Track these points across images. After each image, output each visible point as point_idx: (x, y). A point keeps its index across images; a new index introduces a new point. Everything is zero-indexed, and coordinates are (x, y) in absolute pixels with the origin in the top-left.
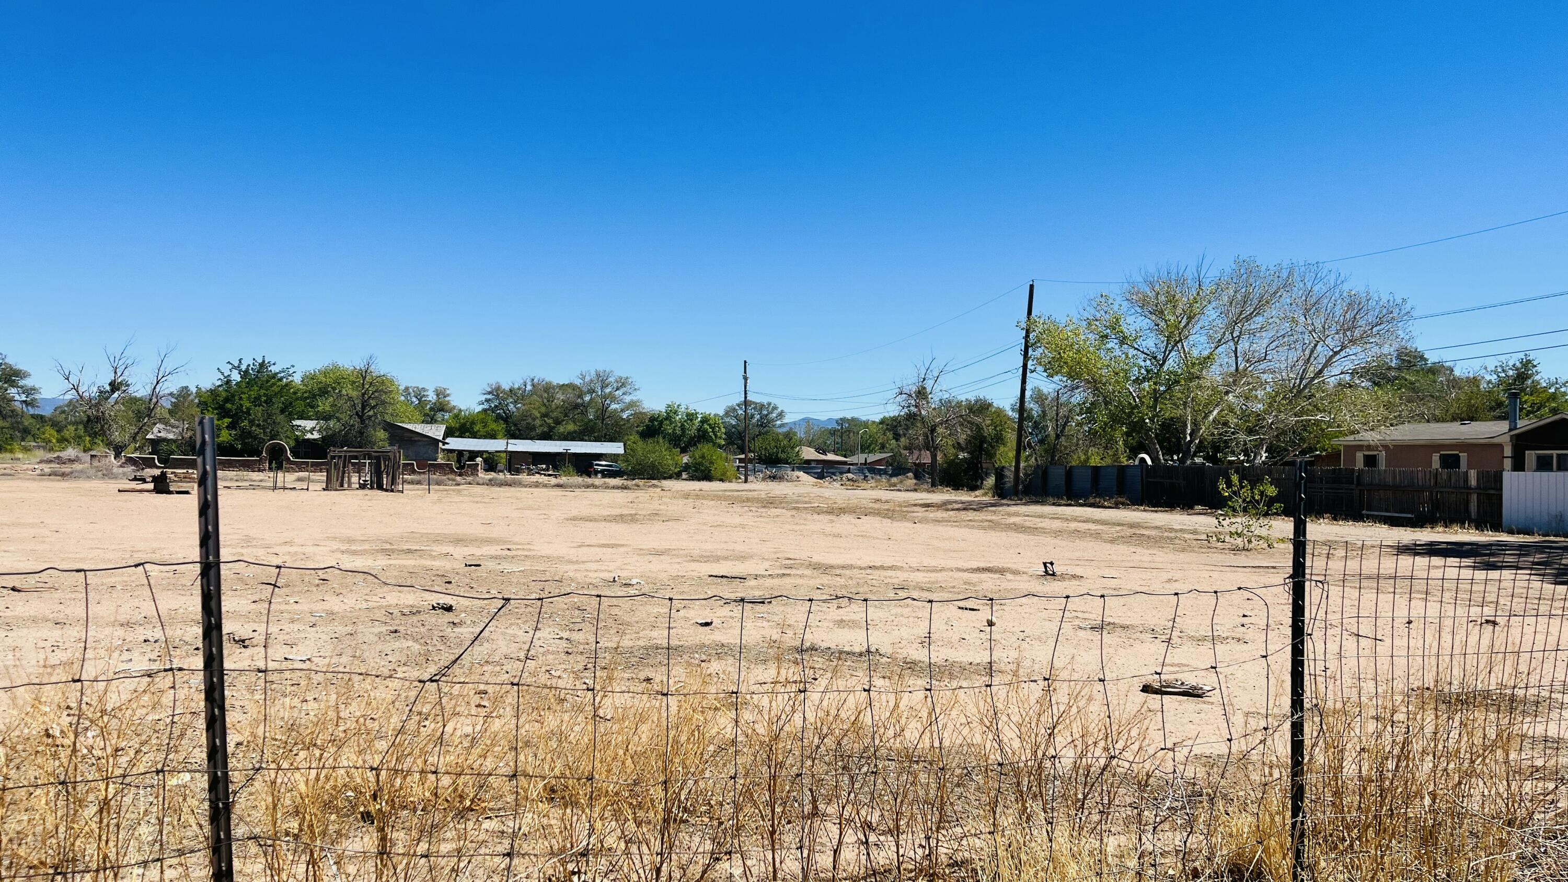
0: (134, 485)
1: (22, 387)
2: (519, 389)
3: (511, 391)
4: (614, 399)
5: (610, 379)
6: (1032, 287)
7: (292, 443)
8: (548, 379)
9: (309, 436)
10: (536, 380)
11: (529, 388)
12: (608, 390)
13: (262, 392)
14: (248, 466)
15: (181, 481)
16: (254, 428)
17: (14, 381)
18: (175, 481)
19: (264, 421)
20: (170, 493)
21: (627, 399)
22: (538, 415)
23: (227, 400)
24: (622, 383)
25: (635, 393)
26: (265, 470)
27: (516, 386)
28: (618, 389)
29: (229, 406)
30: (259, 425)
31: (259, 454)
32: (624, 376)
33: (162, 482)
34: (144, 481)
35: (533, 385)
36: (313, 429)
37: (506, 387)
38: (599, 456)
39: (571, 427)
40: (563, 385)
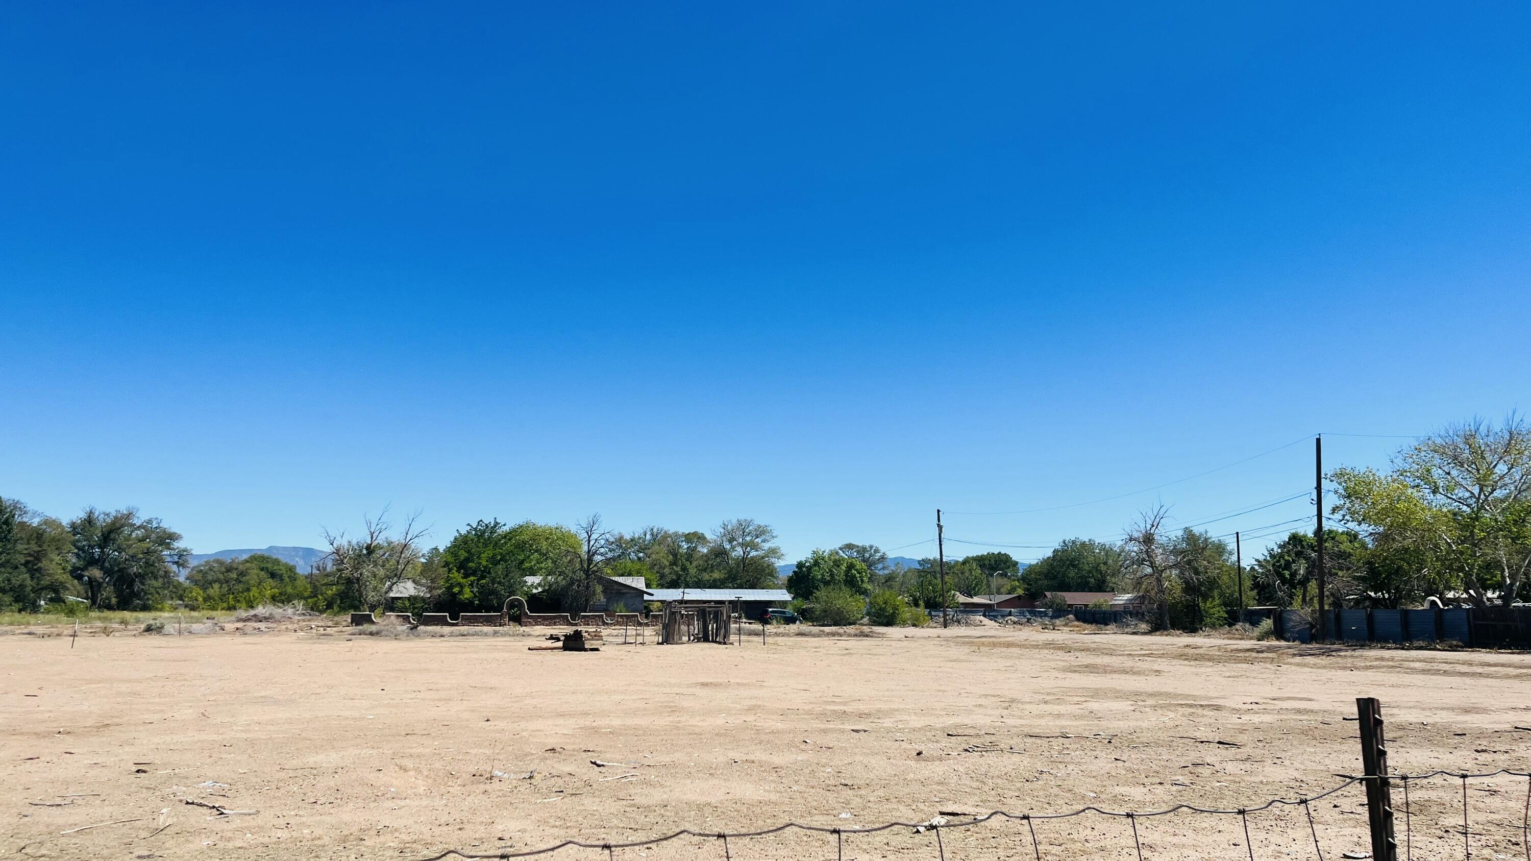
0: (549, 644)
1: (173, 549)
2: (640, 538)
3: (632, 540)
4: (755, 547)
5: (751, 528)
6: (1318, 440)
7: (527, 599)
8: (666, 528)
9: (535, 591)
10: (655, 530)
11: (648, 537)
12: (748, 539)
13: (498, 551)
14: (489, 621)
15: (592, 639)
16: (496, 585)
17: (169, 543)
18: (588, 639)
19: (504, 578)
20: (586, 650)
21: (766, 546)
22: (667, 564)
23: (467, 560)
24: (761, 532)
25: (773, 541)
26: (505, 625)
27: (636, 536)
28: (757, 537)
29: (471, 564)
30: (499, 583)
31: (499, 609)
32: (762, 524)
33: (576, 640)
34: (558, 639)
35: (652, 534)
36: (539, 585)
37: (627, 537)
38: (769, 603)
39: (716, 575)
40: (689, 534)
